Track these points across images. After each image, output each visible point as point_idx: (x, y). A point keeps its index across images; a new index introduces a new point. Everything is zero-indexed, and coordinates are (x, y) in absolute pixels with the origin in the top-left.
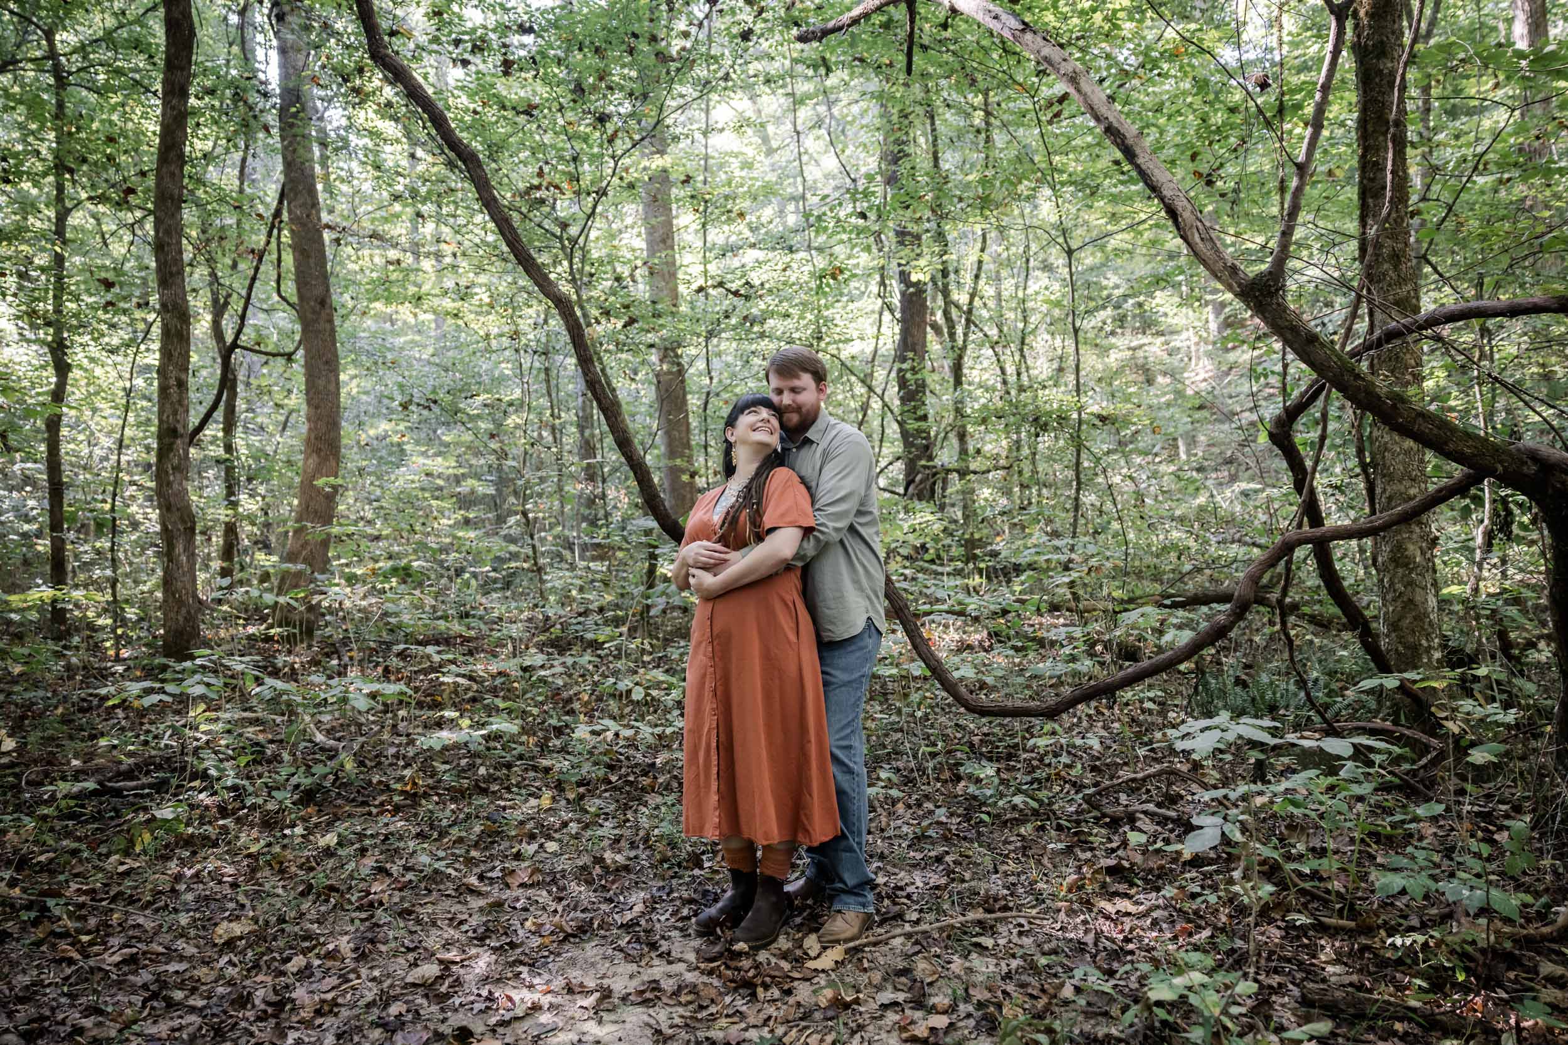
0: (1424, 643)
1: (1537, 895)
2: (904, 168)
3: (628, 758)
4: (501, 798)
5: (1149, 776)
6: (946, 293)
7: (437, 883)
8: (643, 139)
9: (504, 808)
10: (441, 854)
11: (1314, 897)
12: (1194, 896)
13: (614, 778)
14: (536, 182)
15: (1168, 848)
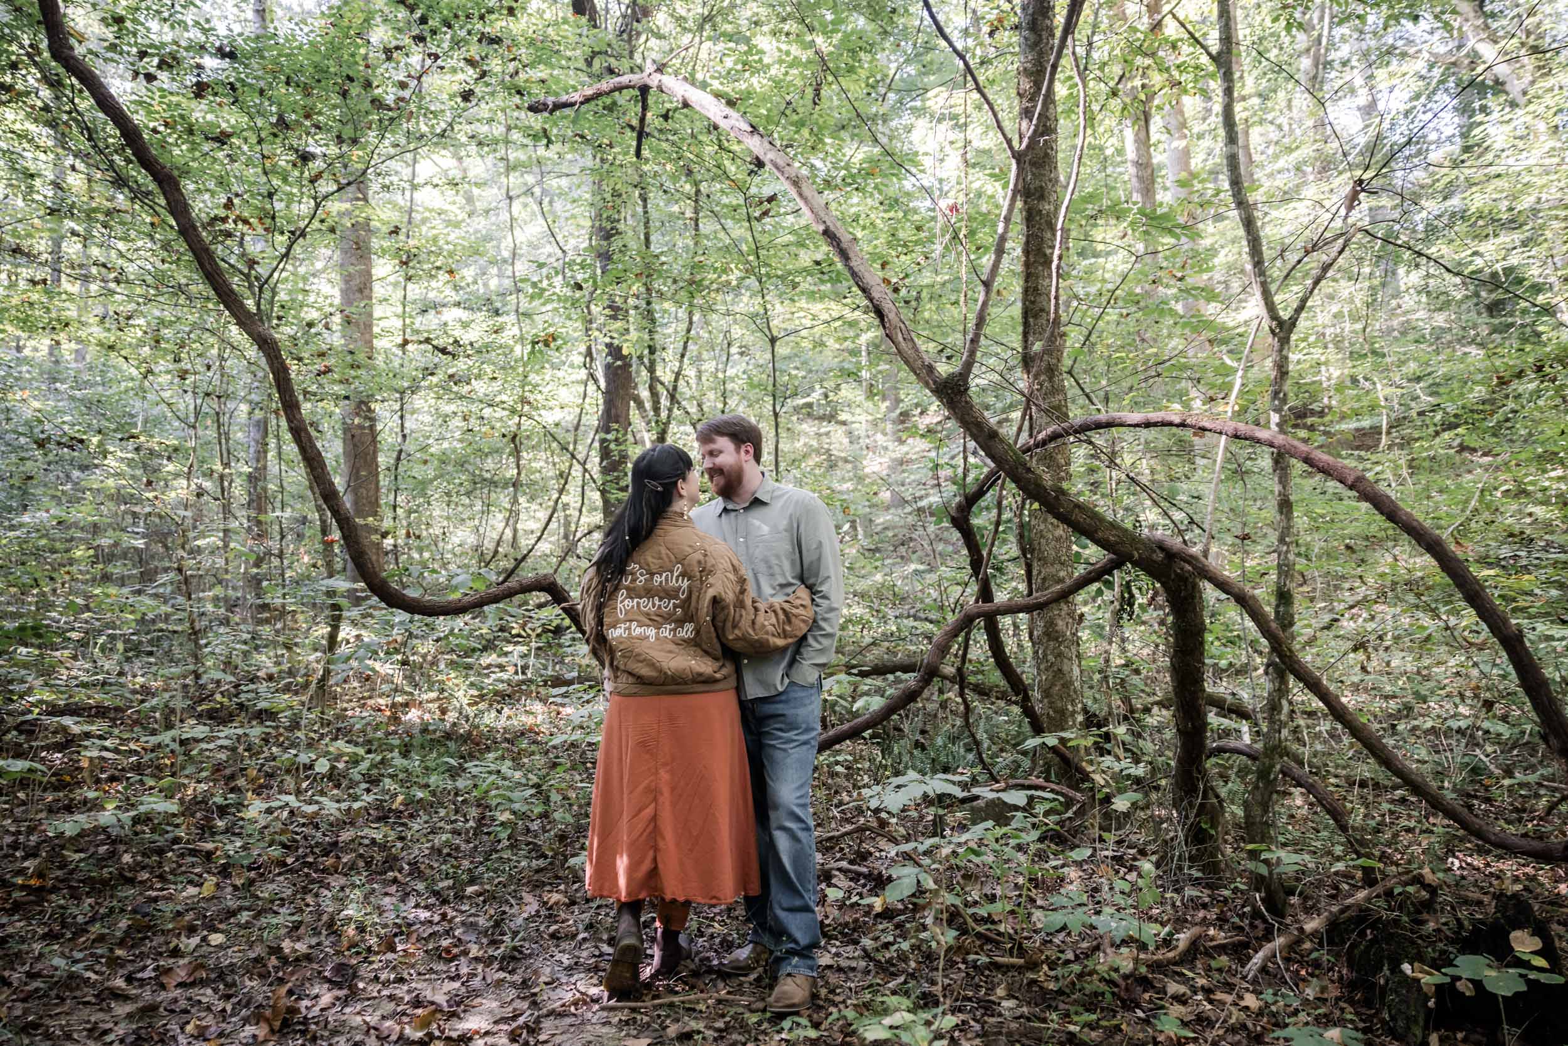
0: (1070, 708)
1: (1163, 924)
2: (616, 243)
3: (305, 838)
4: (151, 888)
5: (847, 834)
6: (651, 370)
7: (71, 990)
8: (349, 184)
9: (155, 900)
10: (79, 955)
11: (989, 940)
12: (887, 946)
13: (290, 860)
14: (222, 213)
15: (862, 902)
